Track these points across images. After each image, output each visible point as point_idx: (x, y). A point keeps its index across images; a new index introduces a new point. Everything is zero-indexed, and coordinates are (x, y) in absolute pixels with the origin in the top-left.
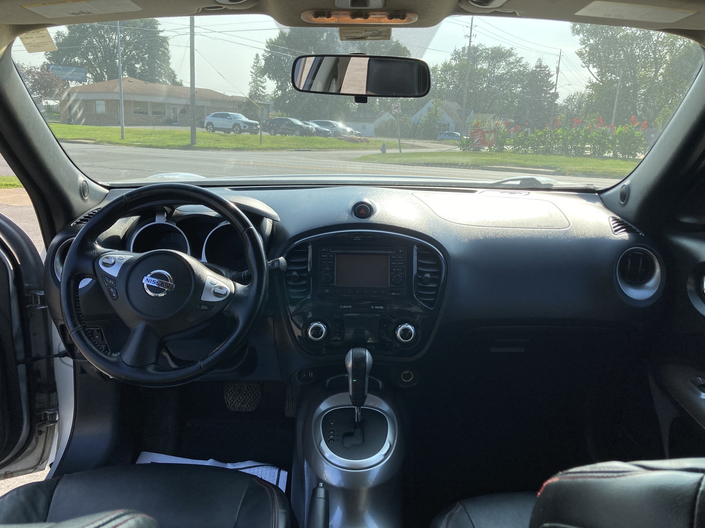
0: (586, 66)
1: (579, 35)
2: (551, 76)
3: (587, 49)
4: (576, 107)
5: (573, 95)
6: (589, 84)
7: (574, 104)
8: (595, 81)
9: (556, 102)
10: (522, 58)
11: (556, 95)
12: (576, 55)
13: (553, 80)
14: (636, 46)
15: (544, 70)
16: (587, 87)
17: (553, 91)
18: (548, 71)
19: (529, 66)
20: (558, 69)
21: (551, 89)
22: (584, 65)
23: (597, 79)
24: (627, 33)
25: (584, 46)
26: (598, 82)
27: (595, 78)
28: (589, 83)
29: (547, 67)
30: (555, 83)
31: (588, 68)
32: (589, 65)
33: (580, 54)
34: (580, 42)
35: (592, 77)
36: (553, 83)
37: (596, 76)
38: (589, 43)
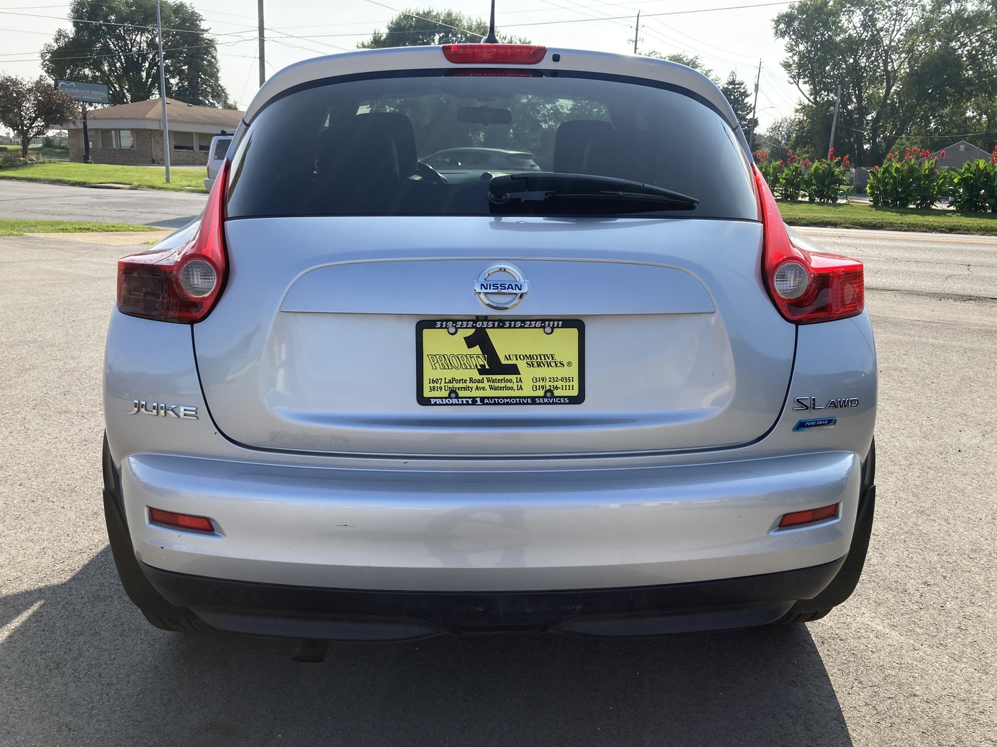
0: (795, 82)
1: (783, 37)
2: (747, 96)
3: (796, 58)
4: (785, 139)
5: (780, 122)
6: (799, 107)
7: (781, 134)
8: (806, 102)
9: (755, 132)
10: (710, 71)
11: (755, 122)
12: (780, 66)
13: (749, 101)
14: (862, 54)
15: (738, 88)
16: (797, 111)
17: (750, 116)
18: (744, 88)
19: (720, 81)
20: (757, 86)
21: (748, 114)
22: (792, 81)
23: (810, 100)
24: (850, 35)
25: (791, 54)
26: (810, 104)
27: (808, 98)
28: (800, 105)
29: (742, 84)
30: (753, 105)
31: (797, 85)
32: (798, 82)
33: (787, 66)
34: (786, 48)
35: (803, 98)
36: (751, 105)
37: (808, 96)
38: (798, 50)
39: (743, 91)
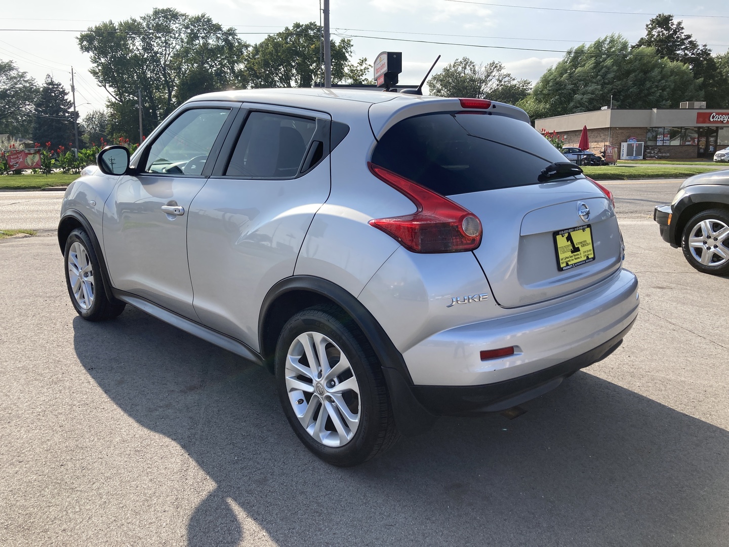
0: (103, 85)
1: (88, 52)
2: (66, 94)
3: (100, 68)
4: (98, 126)
5: (92, 114)
6: (109, 104)
7: (95, 123)
8: (114, 100)
9: (77, 122)
10: (25, 73)
11: (76, 115)
12: (89, 73)
13: (69, 97)
14: (146, 68)
15: (57, 88)
16: (108, 106)
17: (72, 110)
18: (62, 88)
19: (35, 81)
20: (73, 87)
21: (69, 108)
22: (100, 84)
23: (116, 99)
24: (136, 54)
25: (96, 65)
26: (117, 101)
27: (115, 98)
28: (109, 102)
29: (60, 85)
30: (72, 101)
31: (105, 86)
32: (105, 85)
33: (94, 73)
34: (91, 60)
35: (110, 97)
36: (70, 101)
37: (115, 96)
38: (100, 61)
39: (61, 90)
